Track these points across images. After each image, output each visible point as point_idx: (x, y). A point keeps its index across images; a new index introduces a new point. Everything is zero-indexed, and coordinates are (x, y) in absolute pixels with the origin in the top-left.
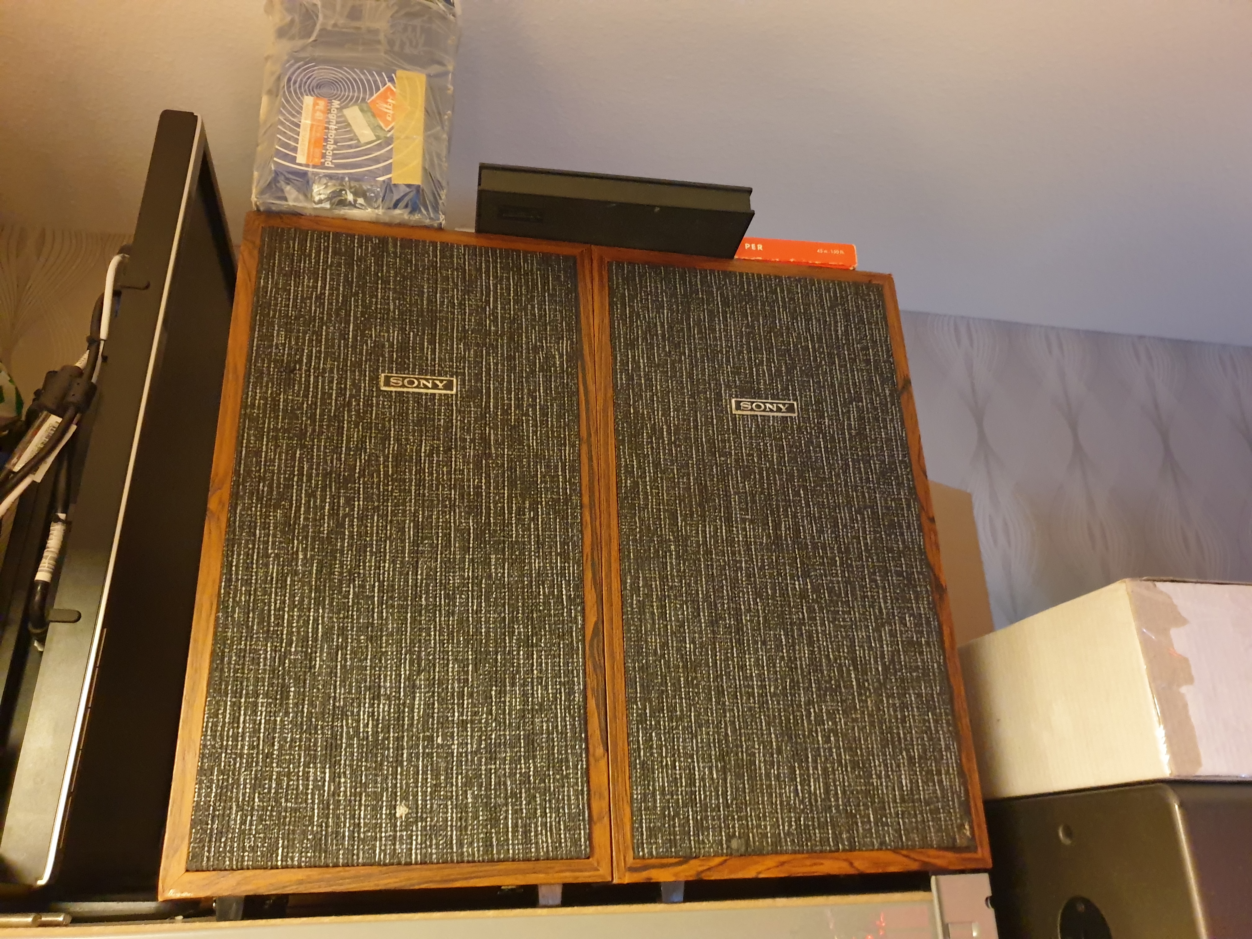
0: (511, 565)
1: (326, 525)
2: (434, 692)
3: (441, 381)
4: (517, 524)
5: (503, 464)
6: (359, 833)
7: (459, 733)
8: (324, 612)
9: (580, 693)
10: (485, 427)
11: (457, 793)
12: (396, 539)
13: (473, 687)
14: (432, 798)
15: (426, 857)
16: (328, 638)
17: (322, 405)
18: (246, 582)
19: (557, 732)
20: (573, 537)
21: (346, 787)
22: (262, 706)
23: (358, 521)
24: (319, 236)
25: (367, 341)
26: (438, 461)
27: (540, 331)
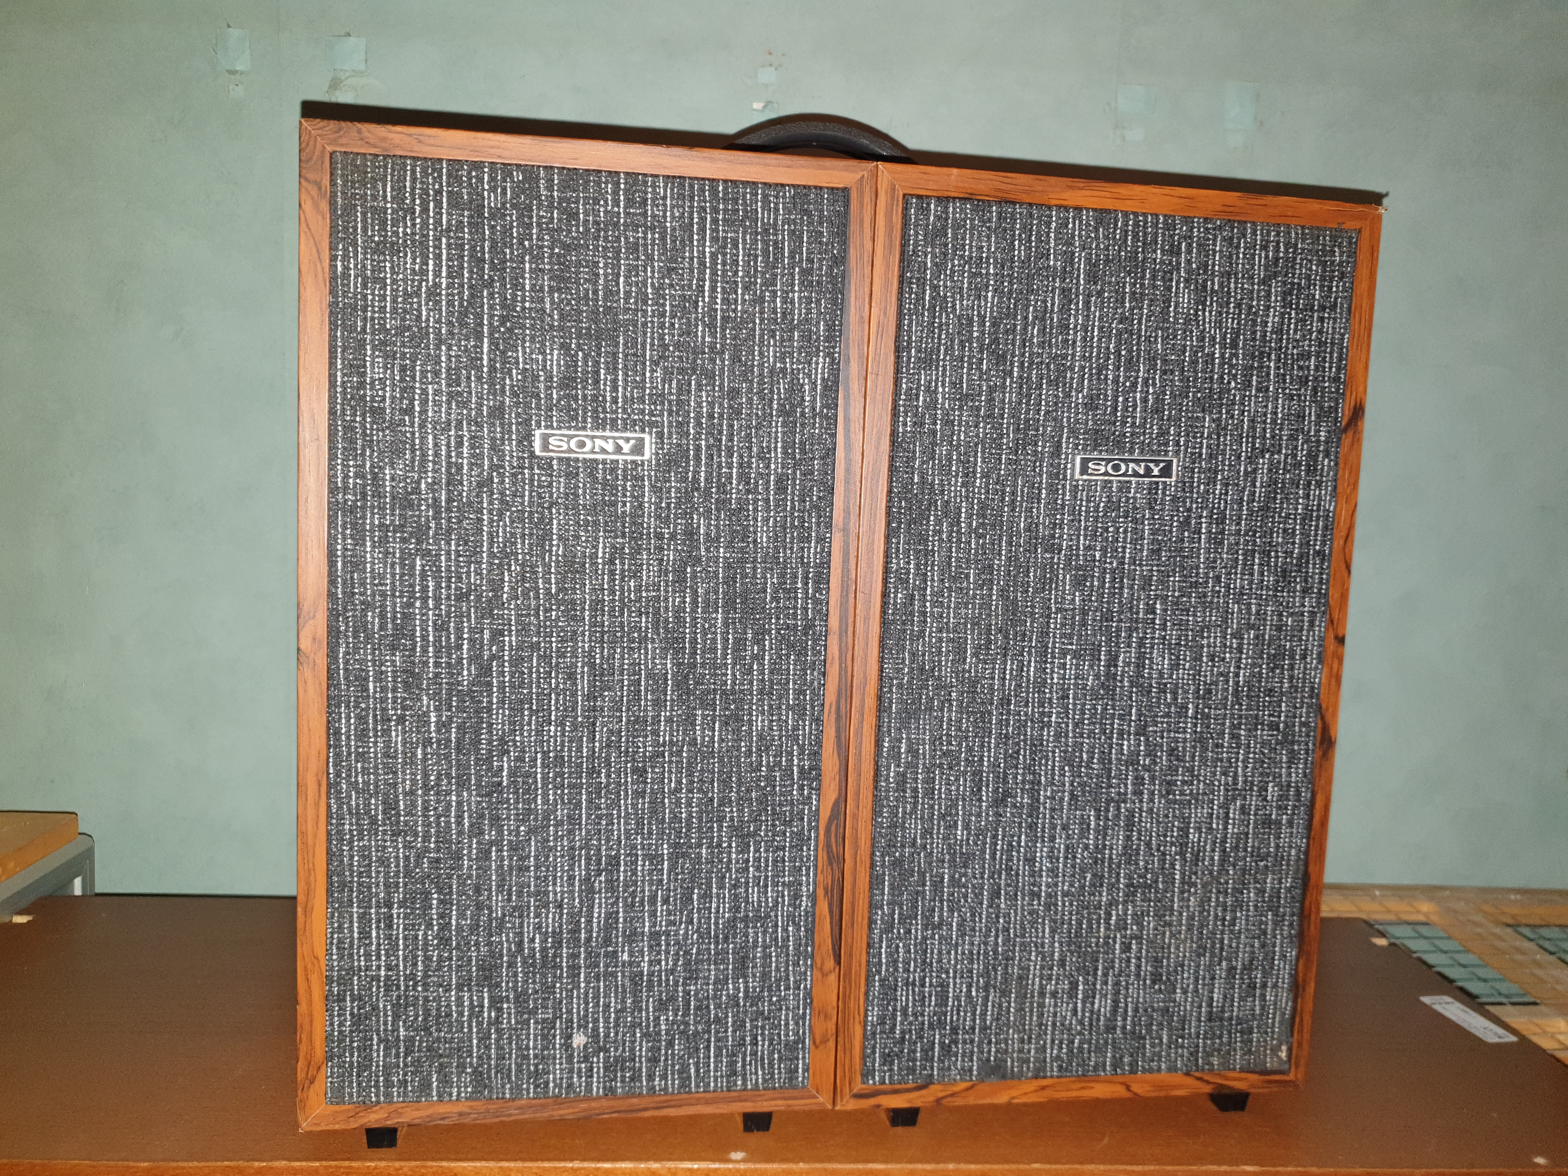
0: (725, 723)
2: (618, 897)
3: (627, 440)
4: (734, 664)
5: (716, 573)
6: (528, 1065)
7: (651, 947)
8: (470, 795)
9: (808, 897)
10: (691, 514)
11: (648, 1019)
12: (565, 690)
13: (668, 890)
14: (617, 1025)
15: (610, 1092)
16: (477, 830)
17: (448, 484)
18: (362, 757)
19: (777, 946)
20: (812, 683)
21: (509, 1014)
22: (398, 917)
23: (511, 666)
24: (424, 171)
25: (510, 370)
26: (623, 571)
27: (782, 340)
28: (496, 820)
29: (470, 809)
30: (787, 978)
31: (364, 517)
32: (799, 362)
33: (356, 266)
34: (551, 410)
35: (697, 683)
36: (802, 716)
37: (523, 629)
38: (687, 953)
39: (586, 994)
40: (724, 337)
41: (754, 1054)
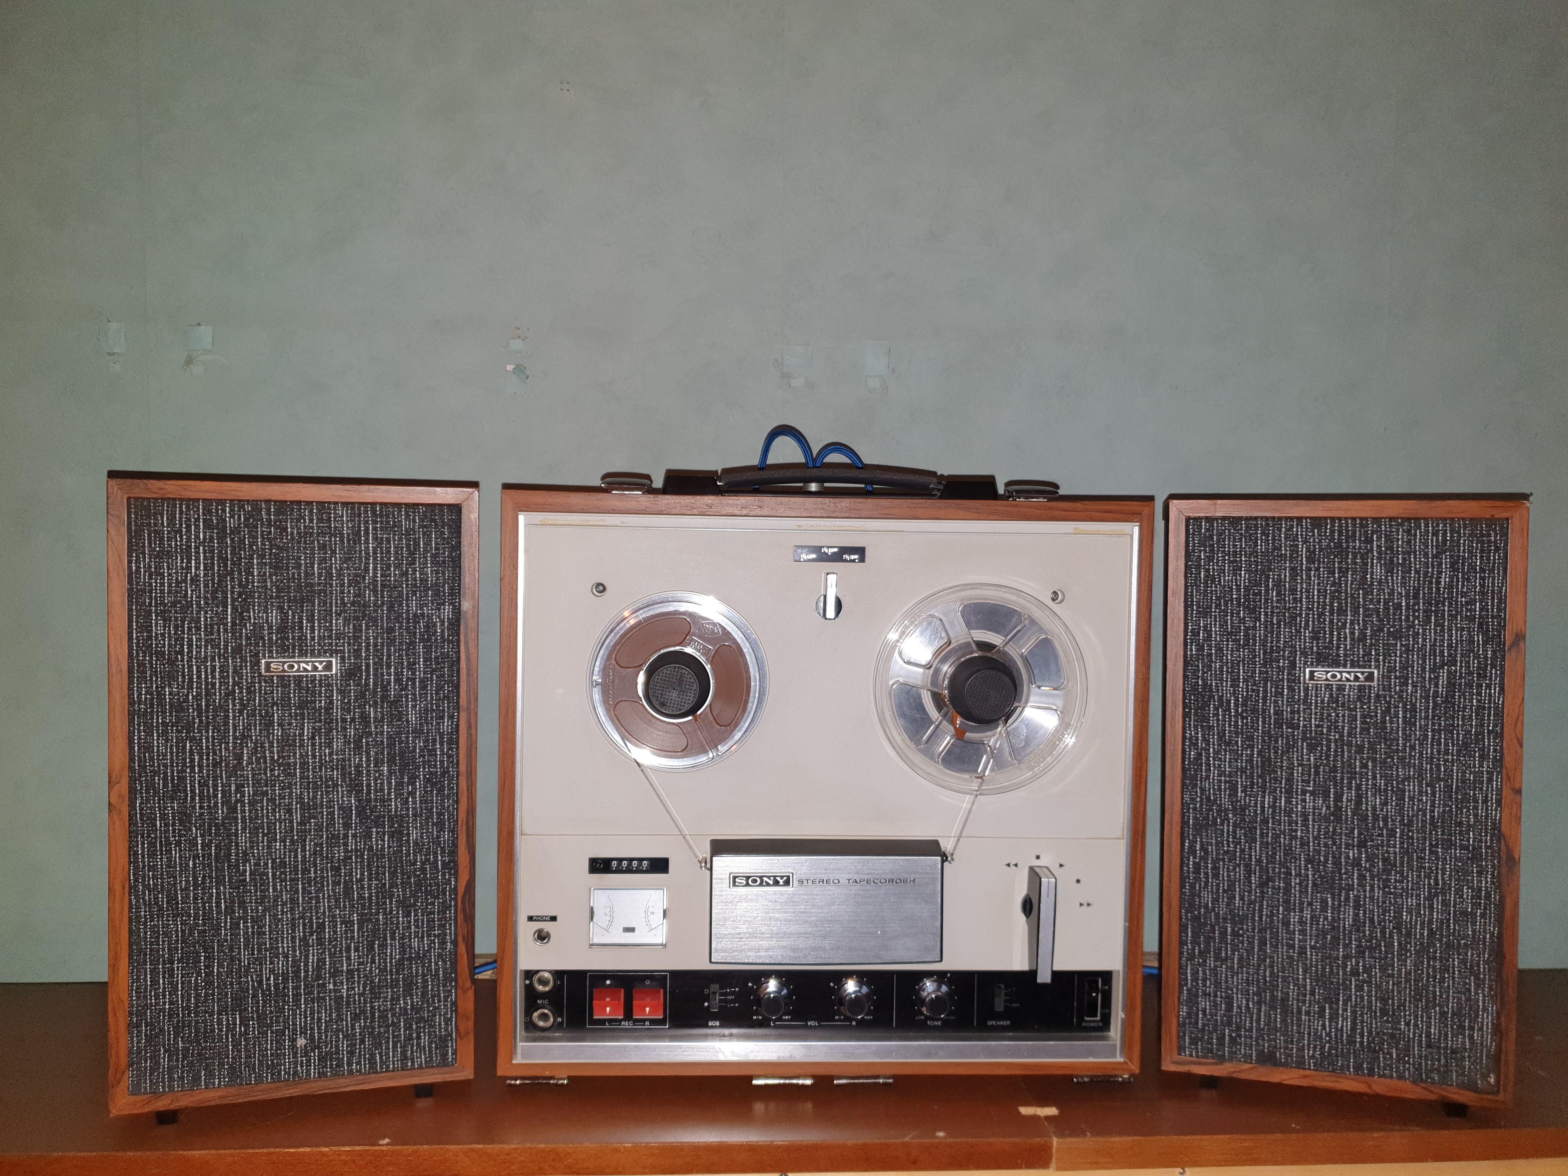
0: (391, 836)
1: (220, 812)
2: (325, 949)
3: (321, 662)
4: (396, 799)
5: (382, 742)
6: (267, 1061)
7: (348, 979)
8: (225, 888)
9: (451, 943)
10: (365, 705)
11: (347, 1025)
12: (285, 820)
13: (358, 942)
14: (326, 1031)
15: (322, 1075)
16: (230, 910)
17: (206, 695)
18: (153, 868)
19: (432, 975)
20: (448, 807)
21: (254, 1028)
22: (178, 970)
23: (249, 806)
24: (188, 507)
25: (245, 624)
26: (320, 743)
27: (421, 597)
28: (242, 905)
29: (225, 898)
30: (439, 996)
31: (152, 718)
32: (432, 610)
33: (144, 566)
34: (272, 647)
35: (372, 812)
36: (442, 829)
37: (257, 783)
38: (372, 982)
39: (306, 1011)
40: (383, 597)
41: (418, 1045)
